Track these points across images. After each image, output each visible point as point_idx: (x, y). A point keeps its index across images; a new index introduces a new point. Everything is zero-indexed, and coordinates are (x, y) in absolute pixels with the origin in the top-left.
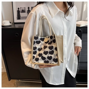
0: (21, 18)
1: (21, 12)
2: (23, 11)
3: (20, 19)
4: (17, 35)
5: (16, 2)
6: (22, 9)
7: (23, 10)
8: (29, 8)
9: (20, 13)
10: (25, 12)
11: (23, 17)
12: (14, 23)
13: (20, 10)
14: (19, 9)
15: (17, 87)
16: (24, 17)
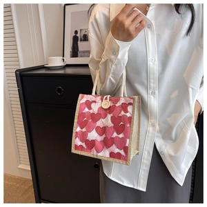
1: (81, 40)
3: (77, 57)
4: (59, 90)
7: (85, 36)
11: (84, 52)
13: (78, 35)
16: (87, 52)
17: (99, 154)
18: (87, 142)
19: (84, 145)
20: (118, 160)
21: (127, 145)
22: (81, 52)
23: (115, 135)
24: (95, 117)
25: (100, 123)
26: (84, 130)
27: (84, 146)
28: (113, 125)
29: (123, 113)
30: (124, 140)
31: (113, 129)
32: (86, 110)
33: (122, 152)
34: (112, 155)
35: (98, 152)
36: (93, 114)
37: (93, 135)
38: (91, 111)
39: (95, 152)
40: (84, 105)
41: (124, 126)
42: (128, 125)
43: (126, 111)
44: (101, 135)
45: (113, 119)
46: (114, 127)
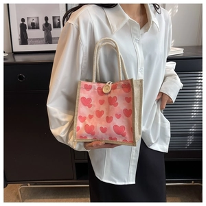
0: (29, 42)
1: (29, 28)
2: (34, 26)
3: (27, 44)
4: (21, 78)
5: (16, 5)
6: (31, 21)
7: (33, 24)
8: (46, 19)
9: (27, 30)
10: (38, 28)
11: (34, 39)
12: (13, 52)
14: (23, 20)
15: (23, 202)
16: (37, 39)
22: (31, 39)
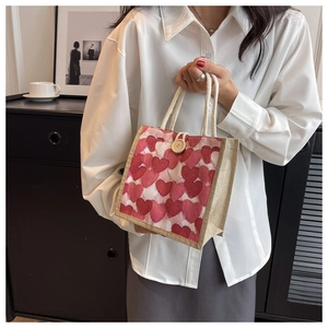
0: (81, 80)
1: (85, 58)
2: (93, 56)
3: (78, 84)
6: (88, 47)
11: (89, 77)
13: (80, 49)
17: (156, 225)
18: (140, 202)
19: (134, 206)
20: (183, 239)
21: (201, 216)
22: (84, 76)
23: (185, 197)
24: (158, 165)
25: (165, 175)
26: (138, 182)
27: (135, 208)
28: (183, 180)
29: (202, 162)
30: (197, 208)
31: (183, 188)
32: (147, 151)
33: (192, 227)
34: (176, 229)
35: (154, 220)
36: (156, 158)
37: (151, 193)
38: (154, 154)
39: (150, 220)
40: (145, 143)
41: (200, 184)
42: (208, 184)
43: (208, 160)
44: (163, 195)
45: (185, 172)
46: (185, 183)
